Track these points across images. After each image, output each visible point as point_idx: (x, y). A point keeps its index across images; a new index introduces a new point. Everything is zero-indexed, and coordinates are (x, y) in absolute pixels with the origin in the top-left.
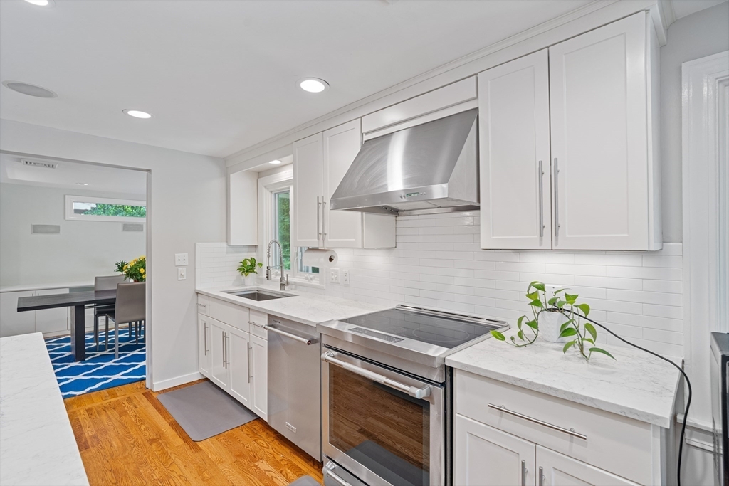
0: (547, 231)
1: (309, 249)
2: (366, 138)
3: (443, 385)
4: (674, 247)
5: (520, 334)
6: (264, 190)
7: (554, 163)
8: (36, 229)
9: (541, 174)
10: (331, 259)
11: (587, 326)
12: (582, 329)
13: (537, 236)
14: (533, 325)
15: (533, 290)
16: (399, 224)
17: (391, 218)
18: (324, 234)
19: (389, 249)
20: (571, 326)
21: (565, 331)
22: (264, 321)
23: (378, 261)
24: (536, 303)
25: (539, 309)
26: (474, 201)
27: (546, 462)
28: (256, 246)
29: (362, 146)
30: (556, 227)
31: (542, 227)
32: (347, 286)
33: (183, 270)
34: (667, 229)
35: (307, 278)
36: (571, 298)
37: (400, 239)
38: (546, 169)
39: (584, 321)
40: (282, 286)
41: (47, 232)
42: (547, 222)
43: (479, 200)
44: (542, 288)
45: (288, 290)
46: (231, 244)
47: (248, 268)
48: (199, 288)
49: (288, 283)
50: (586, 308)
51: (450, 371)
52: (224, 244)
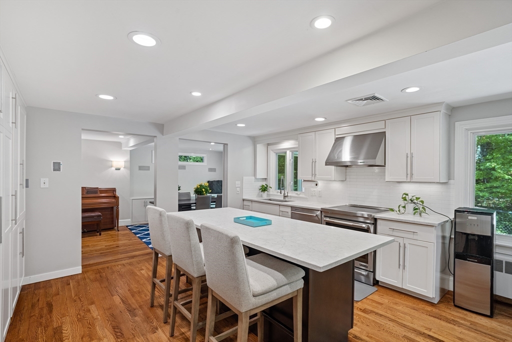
0: (409, 176)
1: (304, 181)
2: (337, 137)
3: (373, 224)
4: (451, 181)
5: (399, 211)
6: (271, 152)
7: (412, 154)
8: (141, 168)
9: (407, 157)
10: (316, 185)
11: (423, 208)
12: (421, 209)
13: (405, 177)
14: (404, 207)
15: (404, 196)
16: (347, 171)
17: (344, 168)
18: (315, 175)
19: (342, 181)
20: (417, 207)
21: (415, 209)
22: (289, 210)
23: (337, 186)
24: (405, 200)
25: (406, 202)
26: (383, 165)
27: (407, 242)
28: (266, 179)
29: (335, 140)
30: (412, 174)
31: (407, 174)
32: (320, 197)
33: (238, 189)
34: (450, 176)
35: (297, 194)
36: (417, 199)
37: (348, 177)
38: (409, 155)
39: (422, 206)
40: (285, 197)
41: (145, 170)
42: (409, 173)
43: (385, 164)
44: (407, 195)
45: (287, 199)
46: (257, 177)
47: (264, 189)
48: (244, 197)
49: (287, 196)
50: (422, 202)
51: (376, 220)
52: (253, 178)
